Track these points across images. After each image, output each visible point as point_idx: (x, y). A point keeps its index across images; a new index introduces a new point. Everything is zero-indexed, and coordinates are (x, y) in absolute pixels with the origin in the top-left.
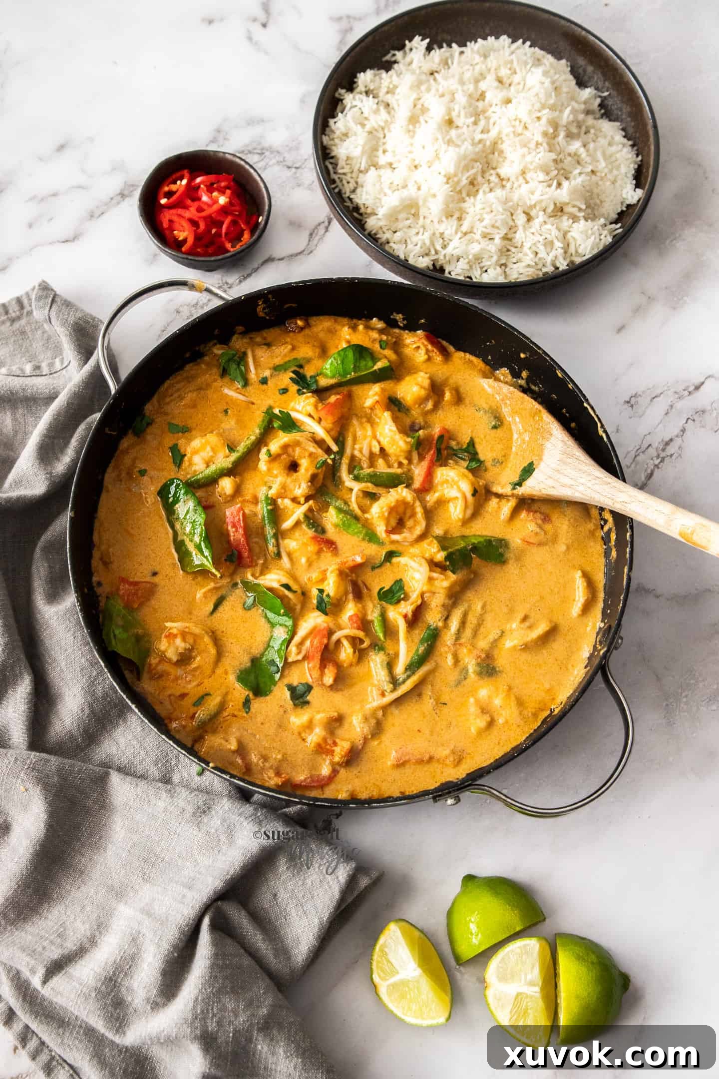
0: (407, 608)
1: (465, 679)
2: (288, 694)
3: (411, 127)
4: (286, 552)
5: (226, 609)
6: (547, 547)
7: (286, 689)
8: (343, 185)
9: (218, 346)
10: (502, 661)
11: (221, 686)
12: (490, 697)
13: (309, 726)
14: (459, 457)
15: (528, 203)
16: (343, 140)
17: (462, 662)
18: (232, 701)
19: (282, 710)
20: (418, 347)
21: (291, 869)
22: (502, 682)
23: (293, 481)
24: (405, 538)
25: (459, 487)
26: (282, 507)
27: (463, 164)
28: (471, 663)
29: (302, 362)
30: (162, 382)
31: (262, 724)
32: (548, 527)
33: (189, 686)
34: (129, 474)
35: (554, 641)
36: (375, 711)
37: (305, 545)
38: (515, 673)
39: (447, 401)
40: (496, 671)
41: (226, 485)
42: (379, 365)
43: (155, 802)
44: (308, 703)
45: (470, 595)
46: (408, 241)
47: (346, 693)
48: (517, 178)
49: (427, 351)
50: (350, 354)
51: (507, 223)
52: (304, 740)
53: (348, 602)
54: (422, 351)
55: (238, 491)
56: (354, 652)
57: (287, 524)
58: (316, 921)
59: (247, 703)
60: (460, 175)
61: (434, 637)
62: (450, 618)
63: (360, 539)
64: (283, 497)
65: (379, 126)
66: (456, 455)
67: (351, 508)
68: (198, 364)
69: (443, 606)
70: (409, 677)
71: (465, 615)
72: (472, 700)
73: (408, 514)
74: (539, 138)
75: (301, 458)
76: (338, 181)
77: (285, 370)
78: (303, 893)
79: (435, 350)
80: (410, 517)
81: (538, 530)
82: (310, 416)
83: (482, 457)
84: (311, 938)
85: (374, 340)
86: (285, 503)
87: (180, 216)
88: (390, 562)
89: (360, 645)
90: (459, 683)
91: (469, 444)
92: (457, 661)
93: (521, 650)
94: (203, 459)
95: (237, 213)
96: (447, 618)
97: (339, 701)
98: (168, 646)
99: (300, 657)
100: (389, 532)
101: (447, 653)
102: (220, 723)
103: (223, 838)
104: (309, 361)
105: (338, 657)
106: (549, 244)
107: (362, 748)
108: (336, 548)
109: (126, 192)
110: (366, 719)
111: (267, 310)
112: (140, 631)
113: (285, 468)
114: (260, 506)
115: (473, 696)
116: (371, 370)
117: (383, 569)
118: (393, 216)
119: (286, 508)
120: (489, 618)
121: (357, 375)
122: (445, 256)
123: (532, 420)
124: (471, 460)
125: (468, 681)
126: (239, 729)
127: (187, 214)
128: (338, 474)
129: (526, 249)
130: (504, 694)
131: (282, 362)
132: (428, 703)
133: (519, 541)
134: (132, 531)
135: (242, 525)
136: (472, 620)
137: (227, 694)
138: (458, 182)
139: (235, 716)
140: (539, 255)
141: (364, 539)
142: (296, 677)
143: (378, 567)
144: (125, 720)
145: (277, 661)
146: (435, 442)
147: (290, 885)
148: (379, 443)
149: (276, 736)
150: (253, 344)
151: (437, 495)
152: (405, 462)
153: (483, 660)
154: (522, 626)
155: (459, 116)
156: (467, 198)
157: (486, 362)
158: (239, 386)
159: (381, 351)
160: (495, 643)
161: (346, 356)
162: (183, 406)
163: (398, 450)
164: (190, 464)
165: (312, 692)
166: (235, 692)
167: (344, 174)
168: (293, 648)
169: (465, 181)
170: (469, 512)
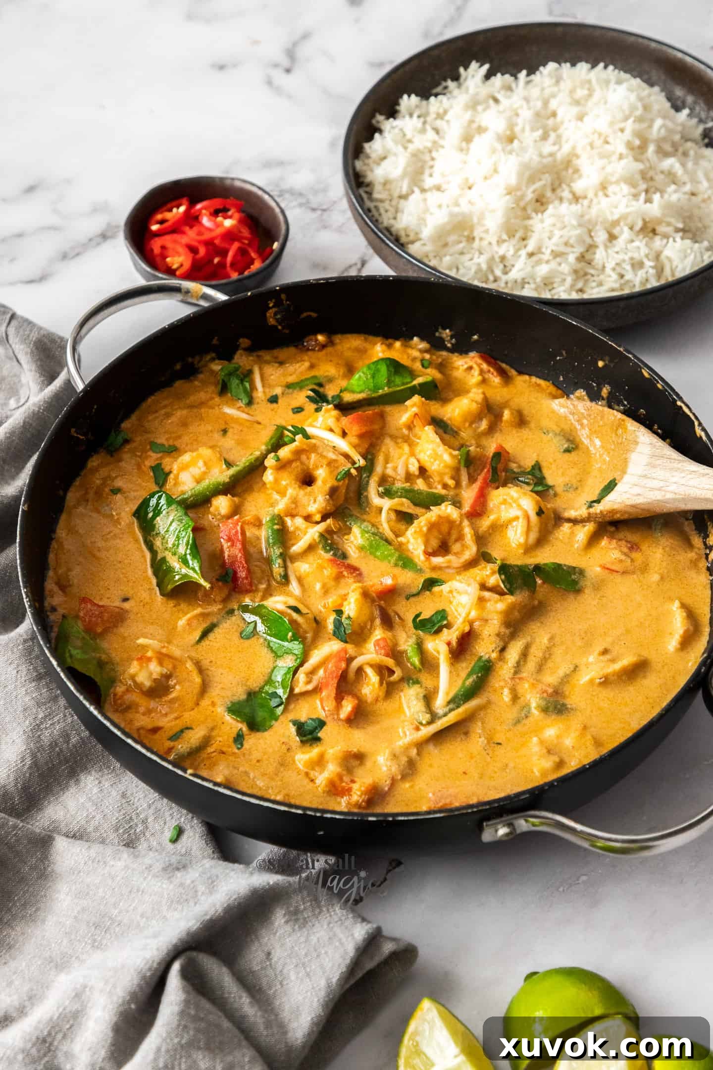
0: (451, 635)
1: (527, 717)
2: (293, 729)
3: (464, 144)
4: (296, 576)
5: (218, 636)
6: (635, 576)
7: (291, 725)
8: (380, 215)
9: (217, 361)
10: (575, 698)
11: (206, 719)
12: (559, 737)
13: (320, 762)
14: (522, 482)
15: (610, 218)
16: (378, 164)
17: (522, 699)
18: (220, 736)
19: (284, 748)
20: (471, 368)
21: (291, 923)
22: (576, 722)
23: (306, 494)
24: (449, 562)
25: (520, 507)
26: (291, 529)
27: (527, 174)
28: (533, 700)
29: (322, 380)
30: (144, 398)
31: (258, 761)
32: (635, 555)
33: (166, 719)
34: (99, 494)
35: (645, 677)
36: (407, 748)
37: (321, 568)
38: (592, 711)
39: (507, 421)
40: (567, 709)
41: (222, 504)
42: (420, 380)
43: (112, 863)
44: (318, 739)
45: (534, 627)
46: (461, 267)
47: (371, 729)
48: (596, 195)
49: (482, 372)
50: (383, 369)
51: (584, 242)
52: (312, 781)
53: (375, 629)
54: (476, 372)
55: (236, 510)
56: (381, 683)
57: (297, 548)
58: (323, 983)
59: (239, 739)
60: (524, 188)
61: (486, 670)
62: (507, 649)
63: (392, 564)
64: (293, 516)
65: (425, 148)
66: (517, 478)
67: (381, 530)
68: (191, 381)
69: (498, 635)
70: (451, 710)
71: (527, 647)
72: (535, 740)
73: (454, 536)
74: (622, 149)
75: (317, 467)
76: (373, 210)
77: (301, 388)
78: (306, 950)
79: (492, 370)
80: (457, 540)
81: (623, 557)
82: (331, 430)
83: (550, 481)
84: (315, 1004)
85: (414, 359)
86: (295, 524)
87: (175, 241)
88: (430, 591)
89: (390, 676)
90: (518, 721)
91: (533, 467)
92: (515, 697)
93: (601, 684)
94: (193, 476)
95: (246, 242)
96: (503, 650)
97: (358, 739)
98: (140, 670)
99: (310, 687)
100: (429, 554)
101: (502, 688)
102: (203, 761)
103: (201, 888)
104: (330, 380)
105: (360, 690)
106: (637, 265)
107: (389, 789)
108: (360, 574)
109: (109, 234)
110: (395, 756)
111: (279, 316)
112: (104, 657)
113: (297, 479)
114: (264, 528)
115: (536, 736)
116: (409, 385)
117: (421, 598)
118: (442, 239)
119: (297, 528)
120: (558, 652)
121: (391, 390)
122: (506, 283)
123: (614, 435)
124: (536, 484)
125: (531, 719)
126: (228, 766)
127: (184, 240)
128: (365, 494)
129: (608, 271)
130: (577, 733)
131: (297, 380)
132: (477, 740)
133: (598, 569)
134: (98, 554)
135: (240, 537)
136: (536, 653)
137: (212, 729)
138: (522, 197)
139: (223, 753)
140: (627, 277)
141: (396, 565)
142: (304, 712)
143: (414, 595)
144: (78, 782)
145: (280, 691)
146: (490, 460)
147: (289, 942)
148: (419, 461)
149: (276, 775)
150: (261, 361)
151: (492, 517)
152: (451, 483)
153: (551, 695)
154: (601, 658)
155: (523, 130)
156: (534, 215)
157: (557, 385)
158: (242, 405)
159: (423, 370)
160: (566, 679)
161: (378, 370)
162: (170, 423)
163: (442, 465)
164: (176, 484)
165: (325, 728)
166: (223, 727)
167: (382, 201)
168: (301, 676)
169: (530, 196)
170: (533, 536)
